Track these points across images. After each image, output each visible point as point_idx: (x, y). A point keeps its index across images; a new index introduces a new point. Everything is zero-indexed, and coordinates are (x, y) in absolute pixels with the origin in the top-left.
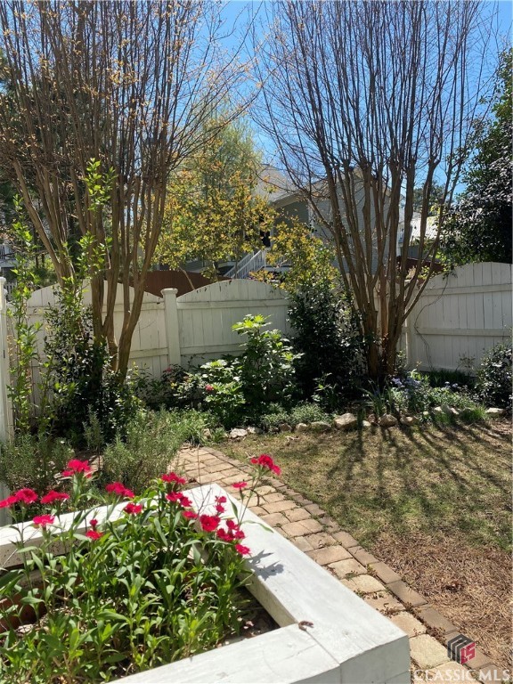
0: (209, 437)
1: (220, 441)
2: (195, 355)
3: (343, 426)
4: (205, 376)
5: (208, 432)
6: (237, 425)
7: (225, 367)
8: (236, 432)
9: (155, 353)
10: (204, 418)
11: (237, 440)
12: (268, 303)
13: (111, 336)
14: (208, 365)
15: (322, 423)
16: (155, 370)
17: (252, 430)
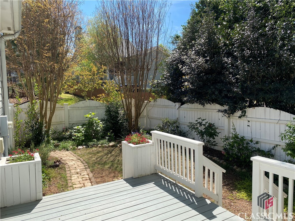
0: (71, 148)
1: (74, 149)
2: (74, 124)
3: (111, 146)
4: (75, 131)
6: (81, 145)
7: (81, 128)
8: (80, 147)
9: (61, 123)
10: (72, 143)
11: (80, 149)
12: (99, 108)
13: (46, 118)
14: (76, 127)
15: (106, 145)
16: (60, 128)
17: (84, 147)
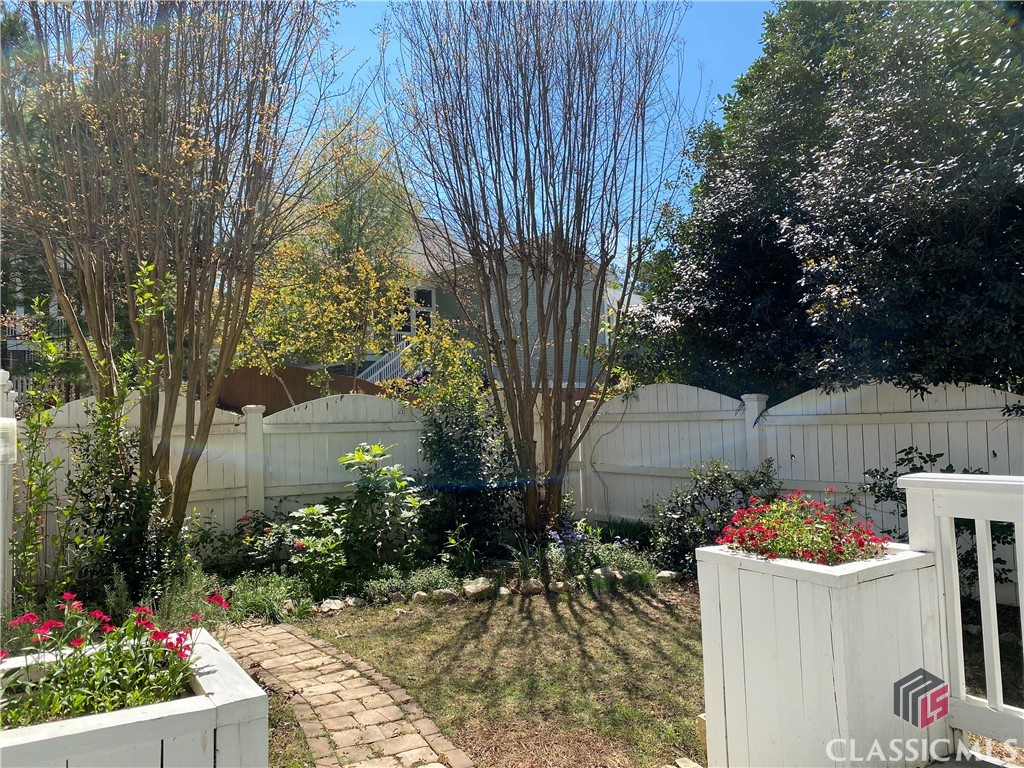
0: (290, 611)
1: (304, 615)
2: (285, 498)
3: (474, 595)
4: (295, 527)
5: (290, 603)
6: (332, 594)
7: (324, 515)
8: (330, 604)
9: (227, 495)
10: (288, 584)
11: (330, 614)
12: (393, 427)
13: (165, 470)
14: (301, 513)
15: (447, 590)
16: (225, 518)
17: (351, 601)
